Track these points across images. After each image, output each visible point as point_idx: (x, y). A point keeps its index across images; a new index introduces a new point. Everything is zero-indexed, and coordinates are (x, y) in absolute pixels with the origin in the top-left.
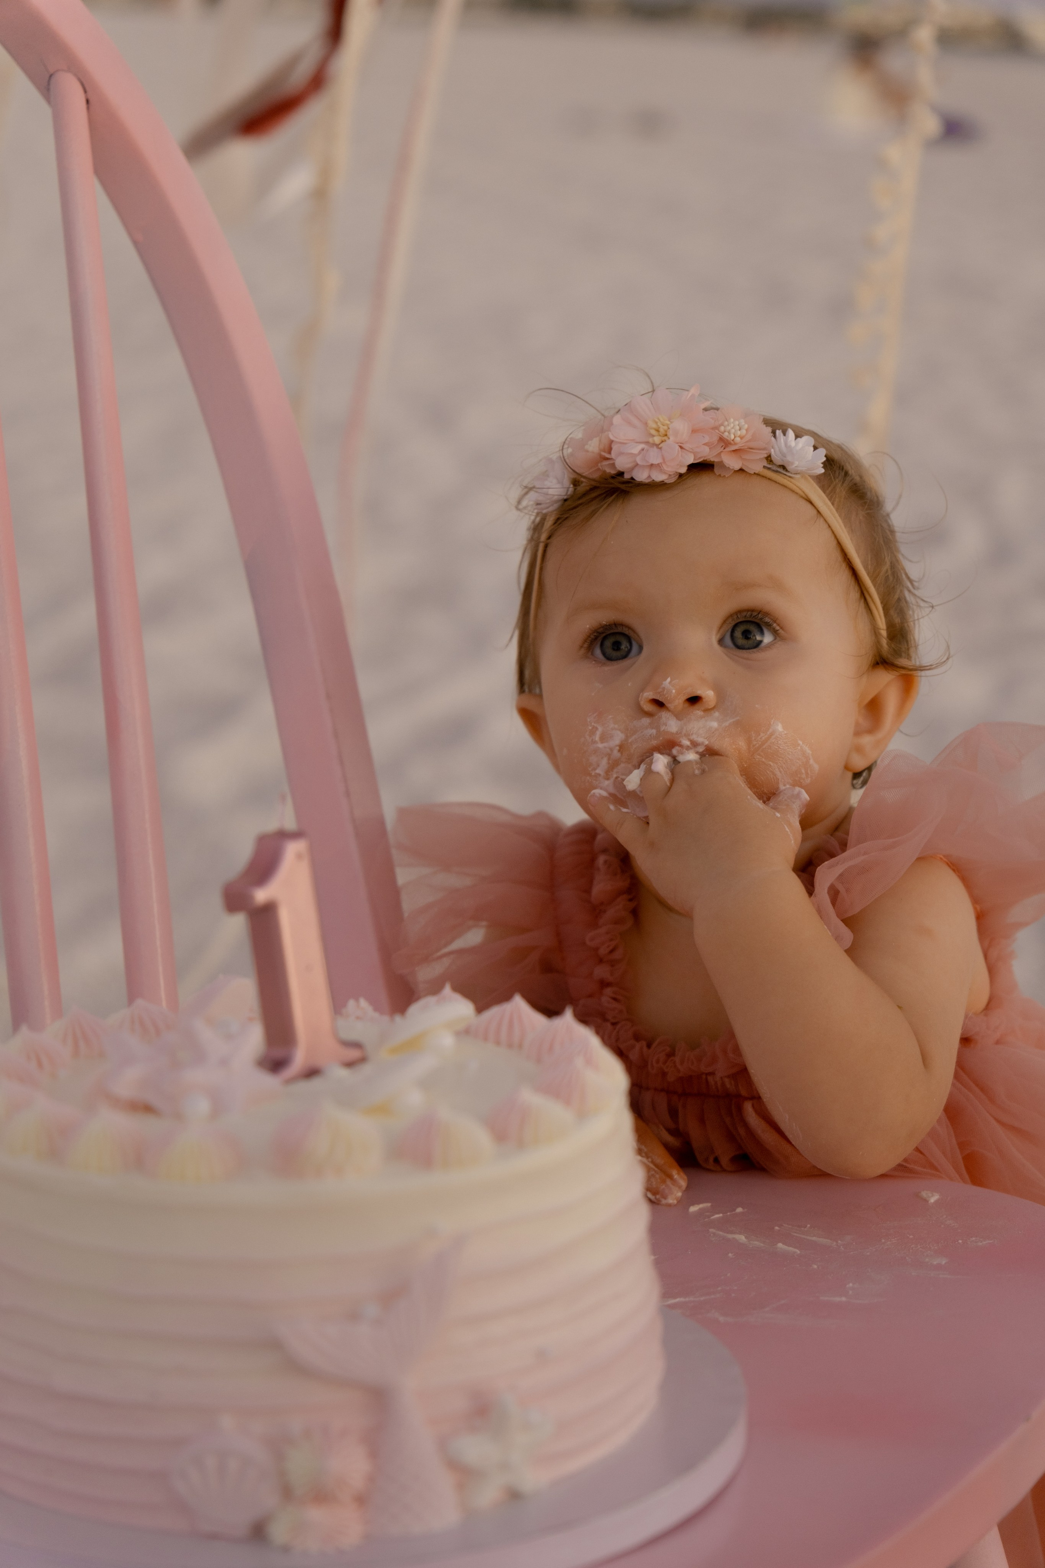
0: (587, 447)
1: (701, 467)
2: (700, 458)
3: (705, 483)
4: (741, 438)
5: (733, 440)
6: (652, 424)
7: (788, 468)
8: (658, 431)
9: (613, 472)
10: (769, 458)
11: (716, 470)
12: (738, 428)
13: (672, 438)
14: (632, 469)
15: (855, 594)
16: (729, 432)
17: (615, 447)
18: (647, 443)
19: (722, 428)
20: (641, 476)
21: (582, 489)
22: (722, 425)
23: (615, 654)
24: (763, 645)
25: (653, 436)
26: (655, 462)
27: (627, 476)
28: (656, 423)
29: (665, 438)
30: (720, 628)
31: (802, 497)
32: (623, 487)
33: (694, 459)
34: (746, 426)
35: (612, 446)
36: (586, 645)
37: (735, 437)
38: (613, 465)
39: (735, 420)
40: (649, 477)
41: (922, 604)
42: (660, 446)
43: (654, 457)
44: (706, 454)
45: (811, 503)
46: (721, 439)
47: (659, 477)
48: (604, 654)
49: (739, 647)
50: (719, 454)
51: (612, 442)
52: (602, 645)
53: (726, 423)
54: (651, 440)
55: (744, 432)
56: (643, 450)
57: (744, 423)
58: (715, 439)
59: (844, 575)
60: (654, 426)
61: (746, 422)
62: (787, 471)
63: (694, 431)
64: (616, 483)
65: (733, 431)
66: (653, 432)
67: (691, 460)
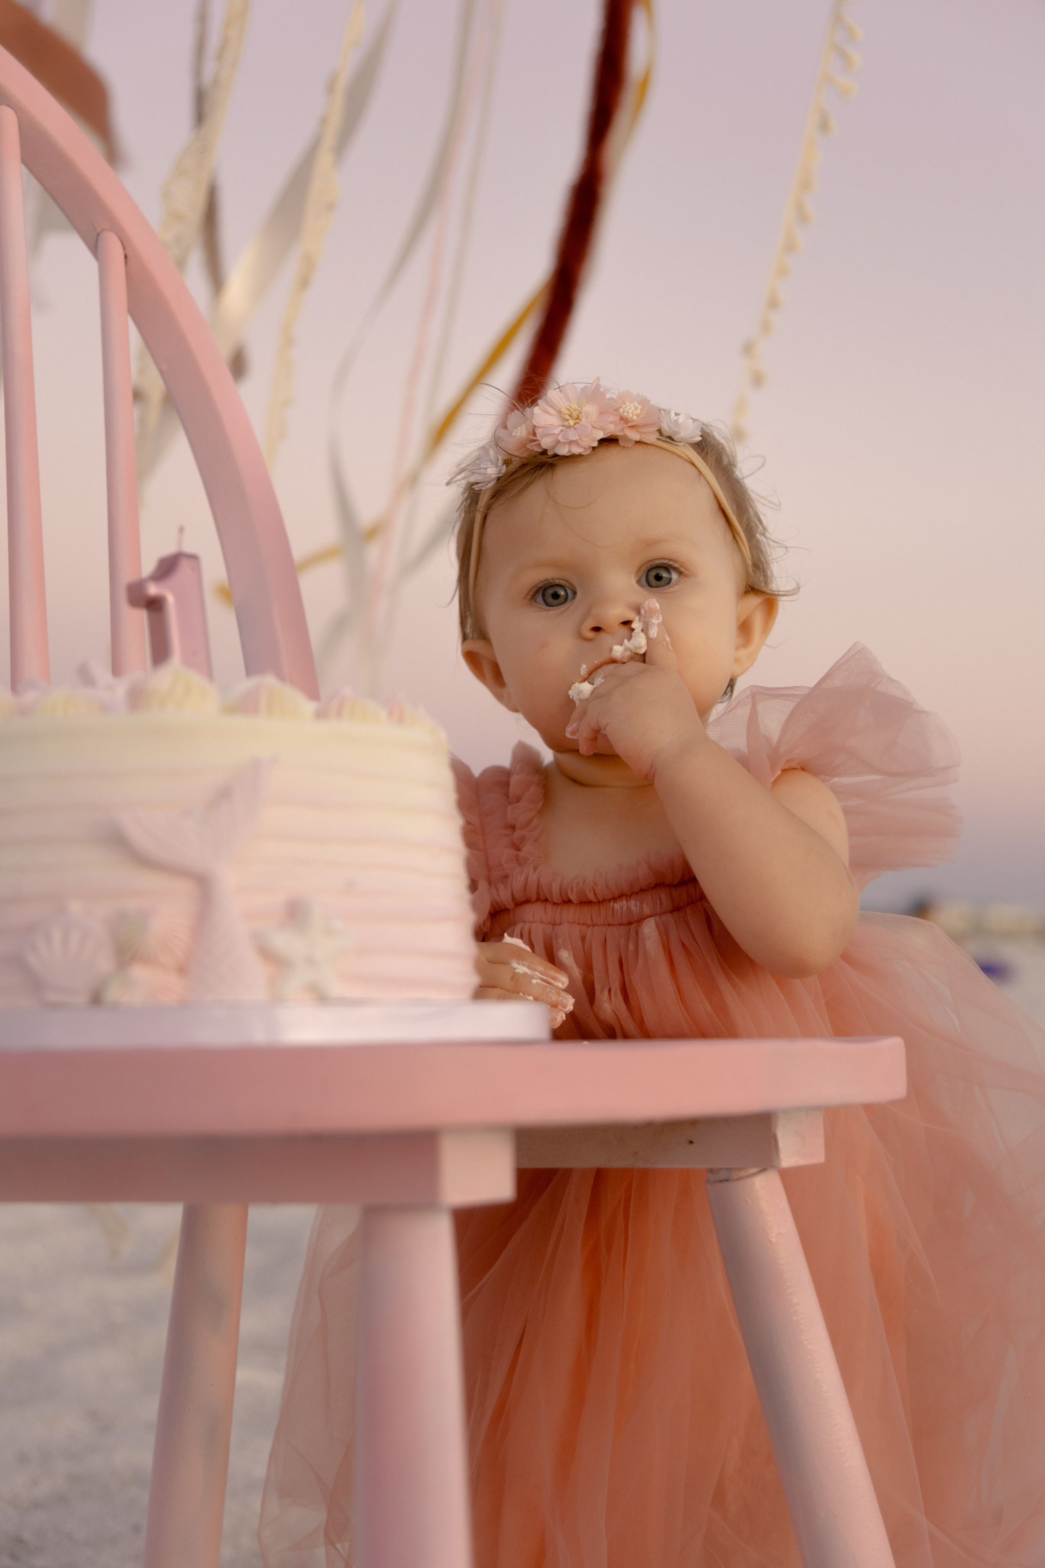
0: (514, 434)
1: (609, 441)
2: (608, 433)
3: (612, 454)
4: (638, 416)
5: (631, 418)
6: (564, 411)
7: (675, 438)
8: (571, 416)
9: (540, 450)
10: (660, 431)
11: (620, 442)
12: (633, 408)
13: (584, 420)
14: (554, 447)
15: (729, 536)
16: (628, 412)
17: (539, 432)
18: (563, 426)
19: (621, 410)
20: (563, 451)
21: (512, 467)
22: (621, 407)
23: (555, 602)
24: (673, 581)
25: (568, 420)
26: (574, 439)
27: (550, 453)
28: (569, 410)
29: (578, 420)
30: (637, 572)
31: (686, 460)
32: (550, 460)
33: (604, 435)
34: (640, 407)
35: (536, 431)
36: (529, 597)
37: (633, 416)
38: (539, 445)
39: (630, 403)
40: (569, 451)
41: (771, 543)
42: (575, 427)
43: (573, 436)
44: (612, 429)
45: (693, 464)
46: (622, 418)
47: (576, 450)
48: (545, 601)
49: (650, 585)
50: (622, 430)
51: (535, 427)
52: (543, 595)
53: (624, 406)
54: (566, 423)
55: (639, 411)
56: (562, 431)
57: (637, 405)
58: (617, 419)
59: (721, 522)
60: (568, 412)
61: (639, 404)
62: (673, 440)
63: (601, 413)
64: (544, 458)
65: (630, 411)
66: (567, 417)
67: (601, 435)
